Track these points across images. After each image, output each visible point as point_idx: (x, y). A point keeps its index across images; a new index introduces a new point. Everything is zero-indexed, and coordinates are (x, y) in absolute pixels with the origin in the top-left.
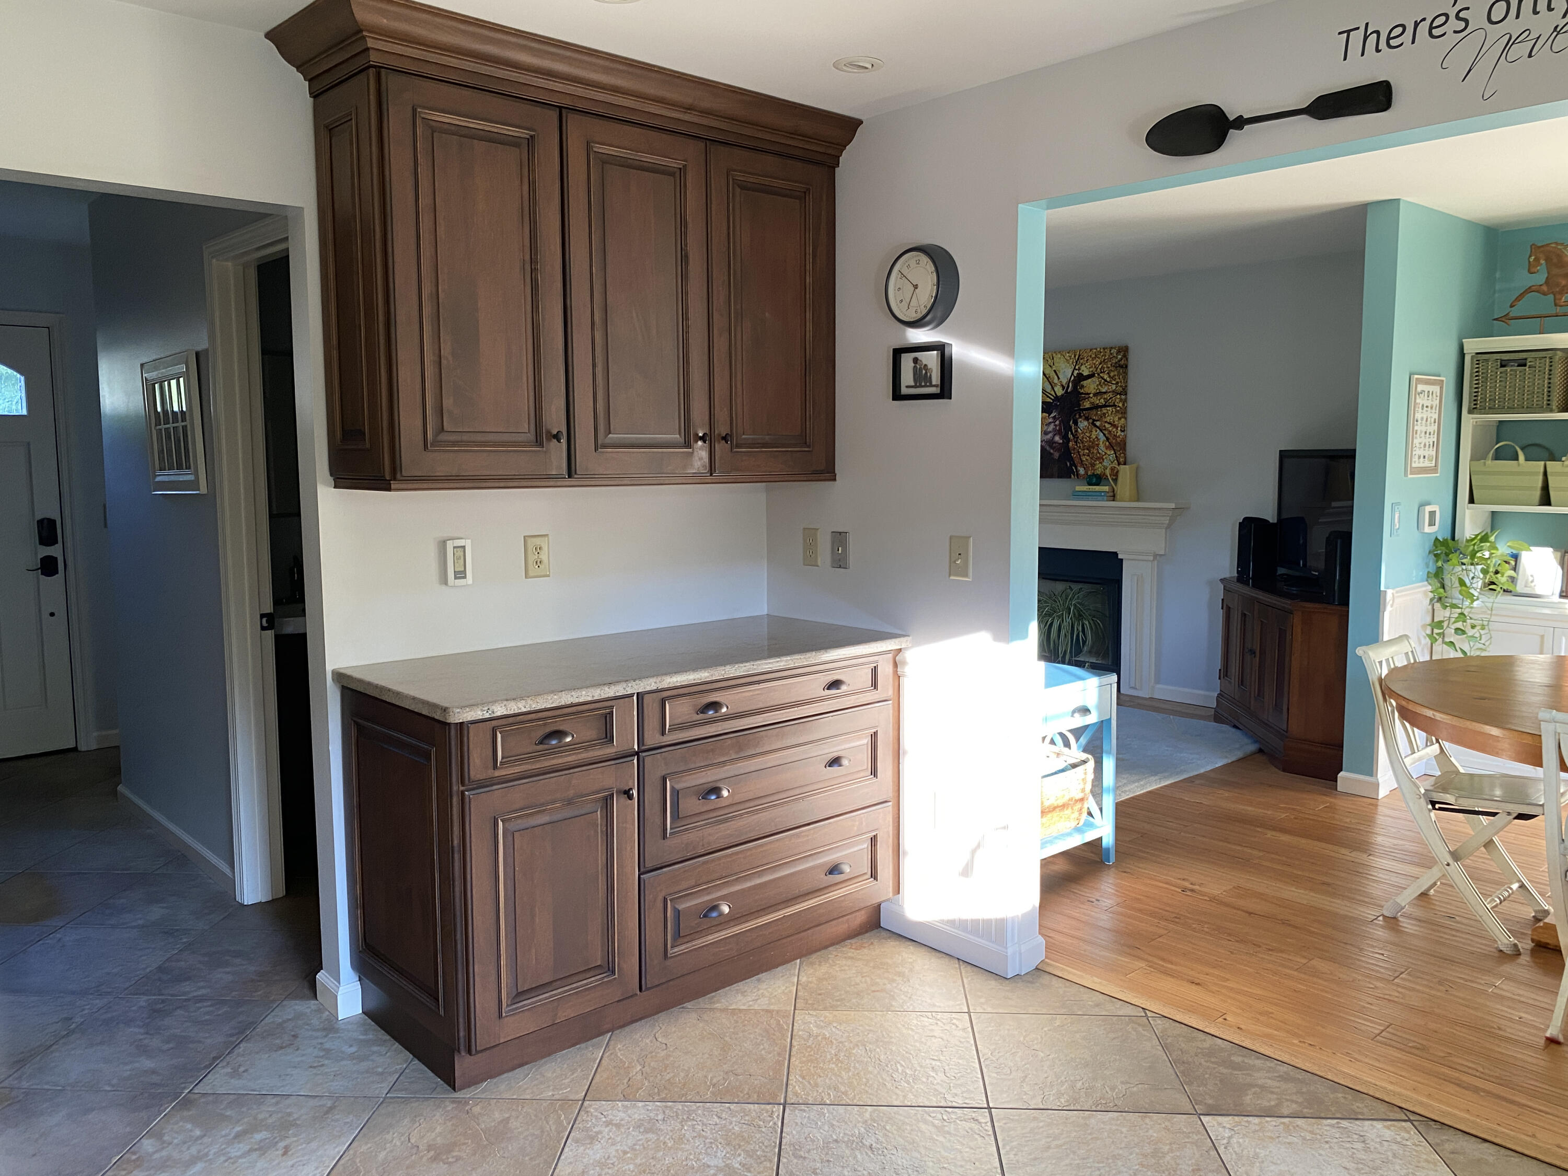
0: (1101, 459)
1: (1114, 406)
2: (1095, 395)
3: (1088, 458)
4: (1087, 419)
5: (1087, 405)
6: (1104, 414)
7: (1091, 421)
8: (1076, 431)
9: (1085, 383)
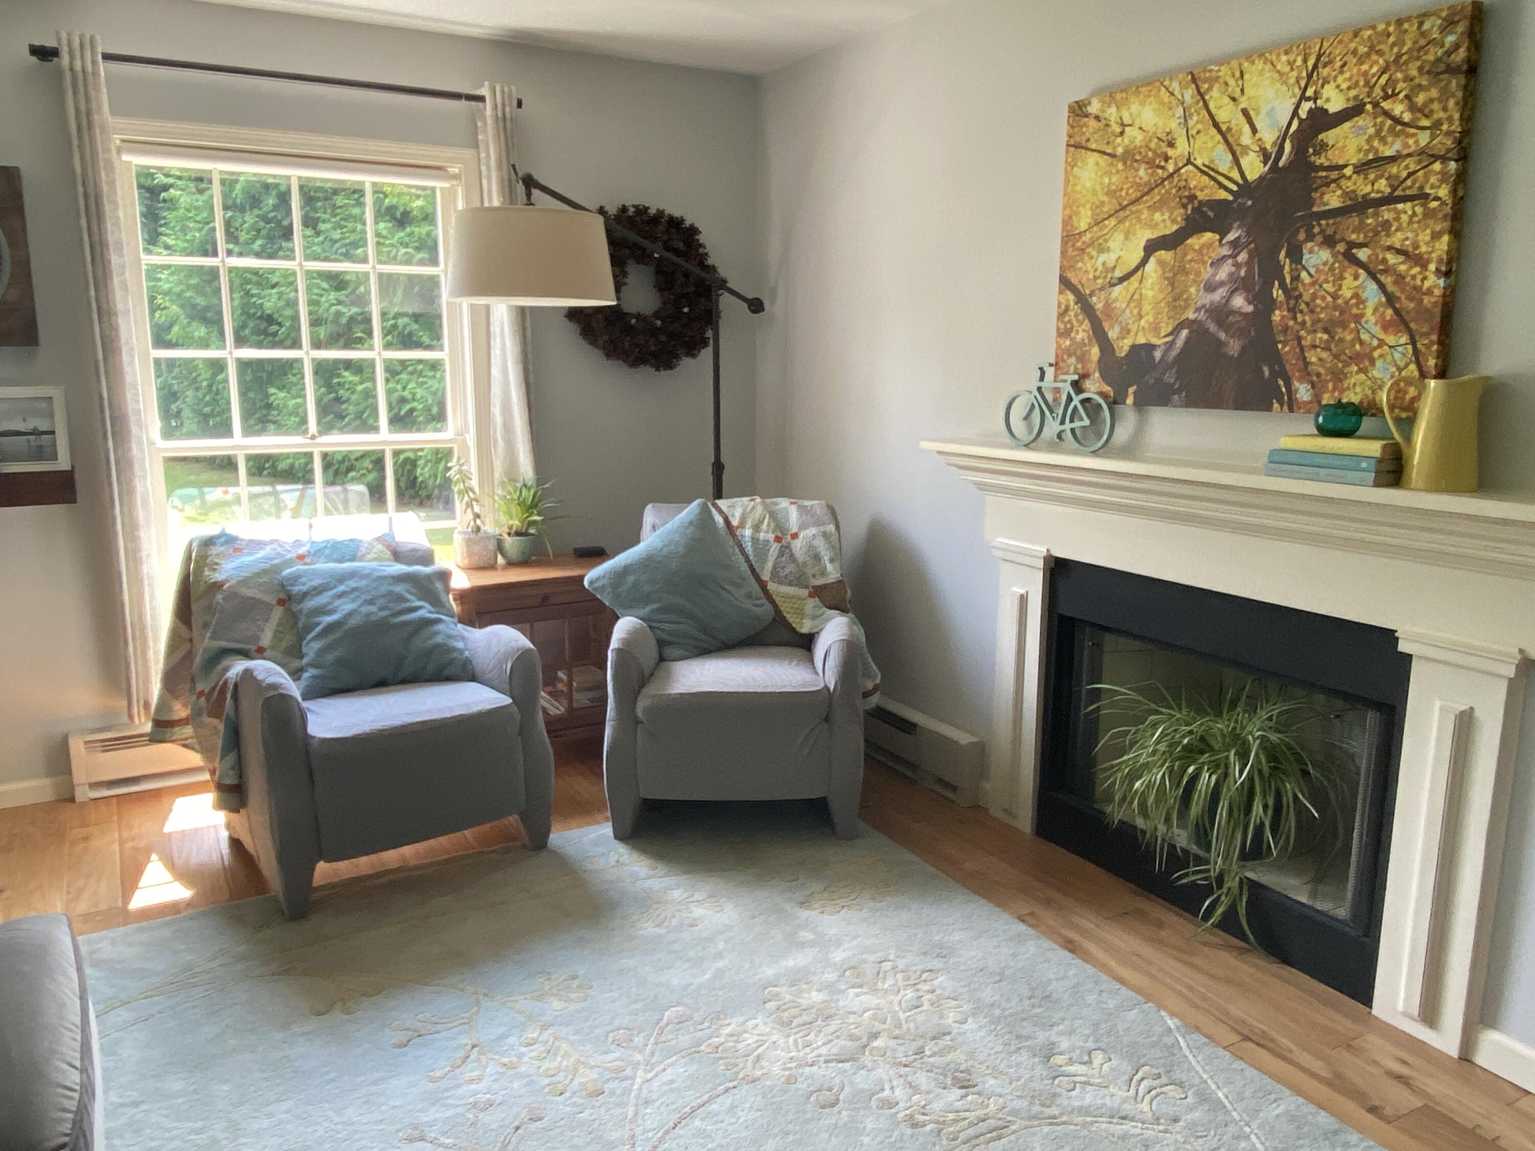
0: (1364, 359)
1: (1423, 197)
2: (1362, 168)
3: (1324, 355)
4: (1329, 242)
5: (1333, 200)
6: (1386, 225)
7: (1341, 247)
8: (1296, 278)
9: (1329, 136)
